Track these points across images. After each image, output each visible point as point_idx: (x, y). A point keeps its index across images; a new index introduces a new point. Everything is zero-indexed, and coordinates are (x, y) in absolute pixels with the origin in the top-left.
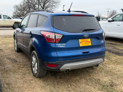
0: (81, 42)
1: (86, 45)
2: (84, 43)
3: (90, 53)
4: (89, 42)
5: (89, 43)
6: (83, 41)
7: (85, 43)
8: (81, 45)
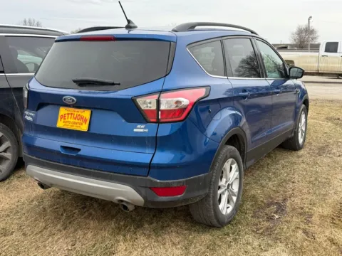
0: (63, 117)
1: (75, 128)
2: (69, 120)
3: (80, 153)
4: (86, 121)
5: (84, 124)
6: (68, 114)
7: (74, 120)
8: (60, 124)
